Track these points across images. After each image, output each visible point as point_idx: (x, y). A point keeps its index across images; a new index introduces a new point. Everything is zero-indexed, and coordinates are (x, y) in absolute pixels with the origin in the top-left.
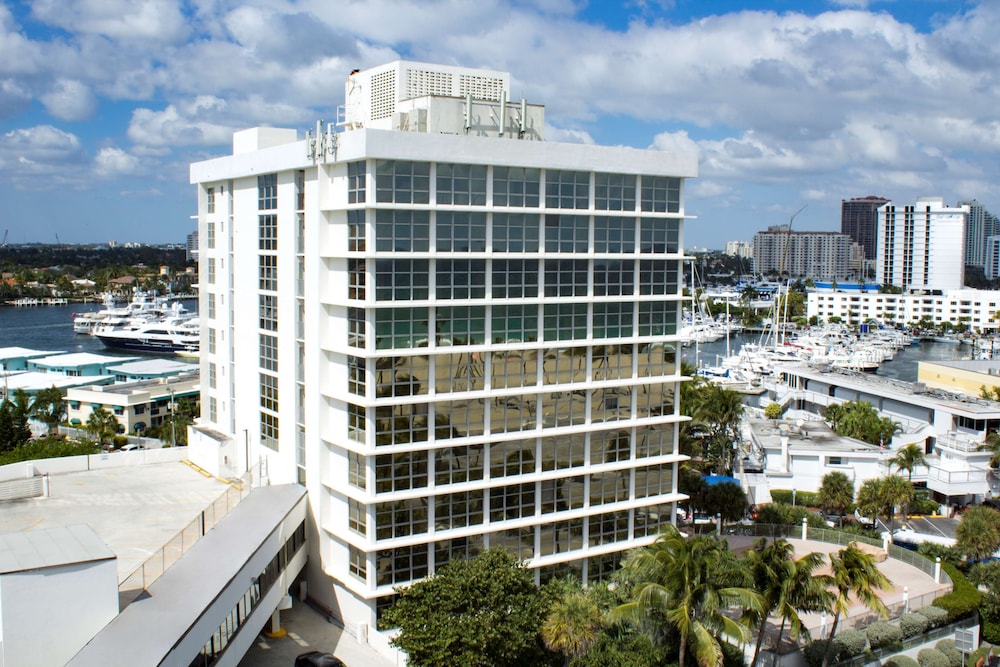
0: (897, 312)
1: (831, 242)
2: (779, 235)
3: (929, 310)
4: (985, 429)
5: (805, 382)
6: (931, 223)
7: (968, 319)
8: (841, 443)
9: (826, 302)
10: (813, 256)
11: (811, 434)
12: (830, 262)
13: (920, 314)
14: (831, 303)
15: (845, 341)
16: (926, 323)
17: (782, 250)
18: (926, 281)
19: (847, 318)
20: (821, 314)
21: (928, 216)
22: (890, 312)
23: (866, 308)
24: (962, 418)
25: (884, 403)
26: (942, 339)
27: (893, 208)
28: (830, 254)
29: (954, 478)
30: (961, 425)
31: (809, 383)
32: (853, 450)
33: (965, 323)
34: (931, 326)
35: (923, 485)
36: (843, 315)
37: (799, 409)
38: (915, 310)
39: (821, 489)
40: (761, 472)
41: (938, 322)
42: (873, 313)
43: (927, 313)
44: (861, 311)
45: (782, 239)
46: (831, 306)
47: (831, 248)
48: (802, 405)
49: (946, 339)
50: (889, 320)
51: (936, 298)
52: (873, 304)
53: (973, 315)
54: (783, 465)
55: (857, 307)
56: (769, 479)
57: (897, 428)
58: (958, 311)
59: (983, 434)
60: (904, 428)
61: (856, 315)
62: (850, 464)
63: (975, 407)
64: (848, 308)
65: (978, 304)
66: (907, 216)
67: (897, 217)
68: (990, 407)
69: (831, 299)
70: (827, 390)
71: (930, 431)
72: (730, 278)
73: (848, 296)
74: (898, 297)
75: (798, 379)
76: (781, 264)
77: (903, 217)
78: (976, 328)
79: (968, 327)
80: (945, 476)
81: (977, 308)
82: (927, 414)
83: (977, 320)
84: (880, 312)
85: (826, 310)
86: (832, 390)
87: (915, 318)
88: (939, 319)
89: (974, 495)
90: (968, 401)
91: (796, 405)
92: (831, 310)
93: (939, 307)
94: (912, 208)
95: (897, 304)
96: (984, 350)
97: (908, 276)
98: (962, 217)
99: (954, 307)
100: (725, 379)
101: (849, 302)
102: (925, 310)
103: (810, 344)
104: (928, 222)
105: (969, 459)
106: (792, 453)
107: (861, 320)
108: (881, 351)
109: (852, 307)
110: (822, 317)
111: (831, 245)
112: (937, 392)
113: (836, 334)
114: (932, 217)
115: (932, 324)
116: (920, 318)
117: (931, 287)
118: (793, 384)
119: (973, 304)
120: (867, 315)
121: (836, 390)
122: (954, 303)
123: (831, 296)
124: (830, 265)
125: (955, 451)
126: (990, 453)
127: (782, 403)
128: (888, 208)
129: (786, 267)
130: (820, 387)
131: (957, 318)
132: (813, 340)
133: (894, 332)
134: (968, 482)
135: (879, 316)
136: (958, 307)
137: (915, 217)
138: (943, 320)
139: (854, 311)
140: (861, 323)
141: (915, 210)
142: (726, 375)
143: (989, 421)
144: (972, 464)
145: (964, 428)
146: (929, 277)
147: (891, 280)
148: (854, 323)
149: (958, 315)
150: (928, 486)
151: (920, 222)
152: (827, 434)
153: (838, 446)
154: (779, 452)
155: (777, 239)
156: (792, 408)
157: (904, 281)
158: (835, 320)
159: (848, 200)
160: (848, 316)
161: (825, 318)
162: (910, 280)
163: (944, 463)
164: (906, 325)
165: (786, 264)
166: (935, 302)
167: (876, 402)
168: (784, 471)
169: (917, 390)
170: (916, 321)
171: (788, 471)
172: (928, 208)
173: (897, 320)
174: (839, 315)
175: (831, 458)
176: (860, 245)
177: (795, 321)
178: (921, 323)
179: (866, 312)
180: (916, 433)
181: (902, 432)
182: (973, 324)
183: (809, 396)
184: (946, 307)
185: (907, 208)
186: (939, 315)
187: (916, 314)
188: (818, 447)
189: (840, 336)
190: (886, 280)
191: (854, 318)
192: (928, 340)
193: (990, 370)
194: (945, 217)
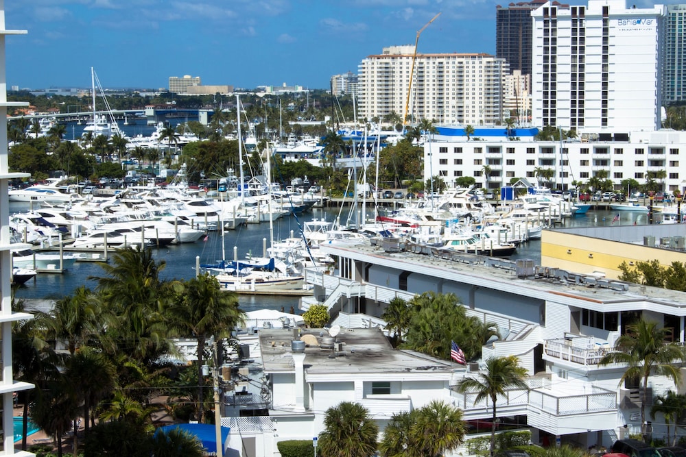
0: (557, 168)
1: (477, 69)
2: (399, 60)
3: (604, 162)
4: (619, 327)
5: (365, 270)
6: (611, 32)
7: (661, 174)
8: (393, 359)
9: (451, 156)
10: (451, 92)
11: (348, 348)
12: (477, 100)
13: (591, 169)
14: (458, 156)
15: (476, 214)
16: (599, 183)
17: (404, 83)
18: (605, 121)
19: (482, 179)
20: (445, 173)
21: (605, 21)
22: (546, 168)
23: (511, 162)
24: (585, 311)
25: (477, 296)
26: (623, 206)
27: (554, 10)
28: (477, 87)
29: (565, 407)
30: (585, 323)
31: (370, 270)
32: (408, 370)
33: (658, 181)
34: (607, 187)
35: (521, 421)
36: (478, 174)
37: (356, 312)
38: (584, 163)
39: (323, 434)
40: (265, 412)
41: (618, 181)
42: (521, 170)
43: (600, 168)
44: (504, 167)
45: (404, 66)
46: (459, 162)
47: (477, 78)
48: (361, 305)
49: (628, 205)
50: (544, 180)
51: (613, 145)
52: (521, 156)
53: (668, 169)
54: (298, 401)
55: (497, 161)
56: (276, 425)
57: (494, 333)
58: (646, 163)
59: (615, 335)
60: (502, 332)
61: (497, 173)
62: (405, 393)
63: (607, 295)
64: (484, 163)
65: (674, 151)
66: (574, 22)
67: (560, 24)
68: (627, 294)
69: (458, 150)
70: (396, 279)
71: (538, 335)
72: (323, 126)
73: (483, 146)
74: (558, 145)
75: (353, 264)
76: (404, 105)
77: (569, 24)
78: (673, 187)
79: (661, 187)
80: (550, 405)
81: (674, 157)
82: (537, 309)
83: (674, 176)
84: (531, 168)
85: (451, 168)
86: (404, 278)
87: (584, 175)
88: (619, 175)
89: (600, 433)
90: (598, 285)
91: (350, 306)
92: (458, 168)
93: (619, 157)
94: (582, 10)
95: (557, 156)
96: (667, 216)
97: (578, 115)
98: (654, 23)
99: (640, 157)
100: (268, 274)
101: (485, 155)
102: (597, 162)
103: (418, 217)
104: (606, 30)
105: (591, 376)
106: (311, 378)
107: (505, 180)
108: (523, 225)
109: (491, 161)
110: (445, 179)
111: (477, 74)
112: (553, 274)
113: (464, 202)
114: (612, 23)
115: (609, 183)
116: (591, 176)
117: (611, 129)
118: (346, 274)
119: (668, 151)
120: (513, 174)
121: (410, 280)
122: (639, 151)
123: (458, 146)
124: (477, 105)
125: (569, 364)
126: (622, 365)
127: (329, 304)
128: (546, 10)
129: (410, 109)
130: (386, 275)
131: (645, 173)
132: (423, 213)
133: (549, 197)
134: (588, 412)
135: (530, 174)
136: (646, 157)
137: (587, 24)
138: (625, 178)
139: (493, 167)
140: (504, 185)
141: (587, 13)
142: (270, 267)
143: (624, 314)
144: (596, 383)
145: (588, 328)
146: (610, 114)
147: (553, 120)
148: (495, 186)
149: (645, 169)
150: (530, 422)
151: (593, 29)
152: (375, 347)
153: (389, 364)
154: (291, 378)
155: (397, 66)
156: (345, 311)
157: (573, 120)
158: (463, 182)
159: (505, 7)
160: (484, 175)
161: (450, 179)
162: (581, 121)
163: (555, 385)
164: (570, 187)
165: (411, 105)
166: (612, 151)
167: (465, 295)
168: (300, 409)
169: (522, 272)
170: (585, 181)
171: (307, 409)
172: (605, 9)
173: (557, 180)
174: (471, 175)
175: (375, 384)
176: (523, 73)
177: (404, 187)
178: (593, 182)
179: (511, 168)
180: (521, 338)
181: (500, 339)
182: (668, 181)
183: (370, 291)
184: (629, 157)
185: (574, 10)
186: (619, 169)
187: (584, 169)
188: (355, 368)
189: (469, 206)
190: (545, 120)
191: (494, 179)
192: (603, 208)
193: (645, 240)
194: (630, 24)
